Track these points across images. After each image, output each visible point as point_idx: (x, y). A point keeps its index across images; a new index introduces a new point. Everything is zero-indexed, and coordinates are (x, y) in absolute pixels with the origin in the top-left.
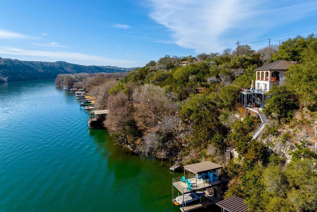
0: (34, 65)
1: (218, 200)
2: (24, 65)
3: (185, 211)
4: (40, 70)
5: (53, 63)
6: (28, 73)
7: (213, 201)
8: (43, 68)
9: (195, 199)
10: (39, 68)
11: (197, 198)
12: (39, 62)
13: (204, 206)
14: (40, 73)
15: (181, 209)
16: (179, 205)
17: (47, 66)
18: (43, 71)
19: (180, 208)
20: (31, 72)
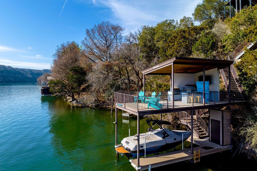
0: (24, 71)
1: (223, 145)
2: (15, 70)
3: (142, 167)
4: (28, 76)
5: (40, 70)
6: (18, 77)
7: (212, 148)
8: (31, 74)
9: (170, 140)
10: (28, 74)
11: (175, 139)
12: (29, 69)
13: (195, 158)
14: (29, 77)
15: (134, 164)
16: (126, 154)
17: (35, 72)
18: (31, 76)
19: (130, 161)
20: (20, 76)
